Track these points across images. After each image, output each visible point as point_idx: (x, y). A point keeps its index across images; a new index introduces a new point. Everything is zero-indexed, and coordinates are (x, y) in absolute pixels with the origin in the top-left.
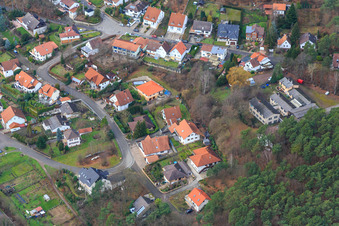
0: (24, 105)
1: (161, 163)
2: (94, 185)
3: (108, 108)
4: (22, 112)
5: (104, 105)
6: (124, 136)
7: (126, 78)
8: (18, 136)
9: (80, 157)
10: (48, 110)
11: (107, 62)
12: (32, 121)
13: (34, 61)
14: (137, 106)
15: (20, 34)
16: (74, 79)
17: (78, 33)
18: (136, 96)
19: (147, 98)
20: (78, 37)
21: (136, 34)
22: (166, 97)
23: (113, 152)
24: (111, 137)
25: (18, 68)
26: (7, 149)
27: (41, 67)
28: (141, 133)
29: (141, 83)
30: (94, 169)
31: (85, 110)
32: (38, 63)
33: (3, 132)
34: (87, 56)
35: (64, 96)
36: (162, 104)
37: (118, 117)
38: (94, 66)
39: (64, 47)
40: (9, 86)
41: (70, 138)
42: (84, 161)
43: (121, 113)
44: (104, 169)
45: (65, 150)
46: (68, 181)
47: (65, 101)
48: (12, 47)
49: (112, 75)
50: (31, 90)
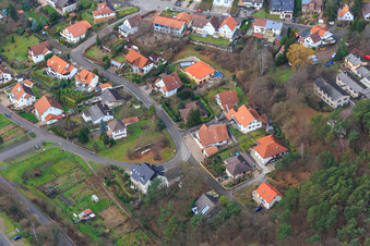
0: (59, 93)
1: (221, 155)
2: (149, 182)
3: (154, 93)
4: (58, 102)
5: (150, 91)
6: (175, 126)
7: (171, 59)
8: (55, 130)
9: (129, 151)
10: (87, 99)
11: (148, 42)
12: (70, 111)
13: (66, 43)
14: (186, 91)
15: (47, 13)
16: (113, 62)
17: (113, 9)
18: (184, 79)
19: (198, 81)
20: (113, 14)
21: (178, 8)
22: (218, 80)
23: (166, 143)
24: (161, 127)
25: (49, 52)
26: (44, 144)
27: (74, 50)
28: (195, 122)
29: (189, 64)
30: (148, 165)
31: (128, 98)
32: (71, 46)
33: (37, 125)
34: (126, 36)
35: (103, 82)
36: (215, 88)
37: (167, 103)
38: (135, 47)
39: (99, 26)
40: (40, 72)
41: (115, 130)
42: (133, 156)
43: (169, 99)
44: (157, 164)
45: (110, 143)
46: (117, 179)
47: (106, 88)
48: (40, 28)
49: (155, 56)
50: (66, 77)
